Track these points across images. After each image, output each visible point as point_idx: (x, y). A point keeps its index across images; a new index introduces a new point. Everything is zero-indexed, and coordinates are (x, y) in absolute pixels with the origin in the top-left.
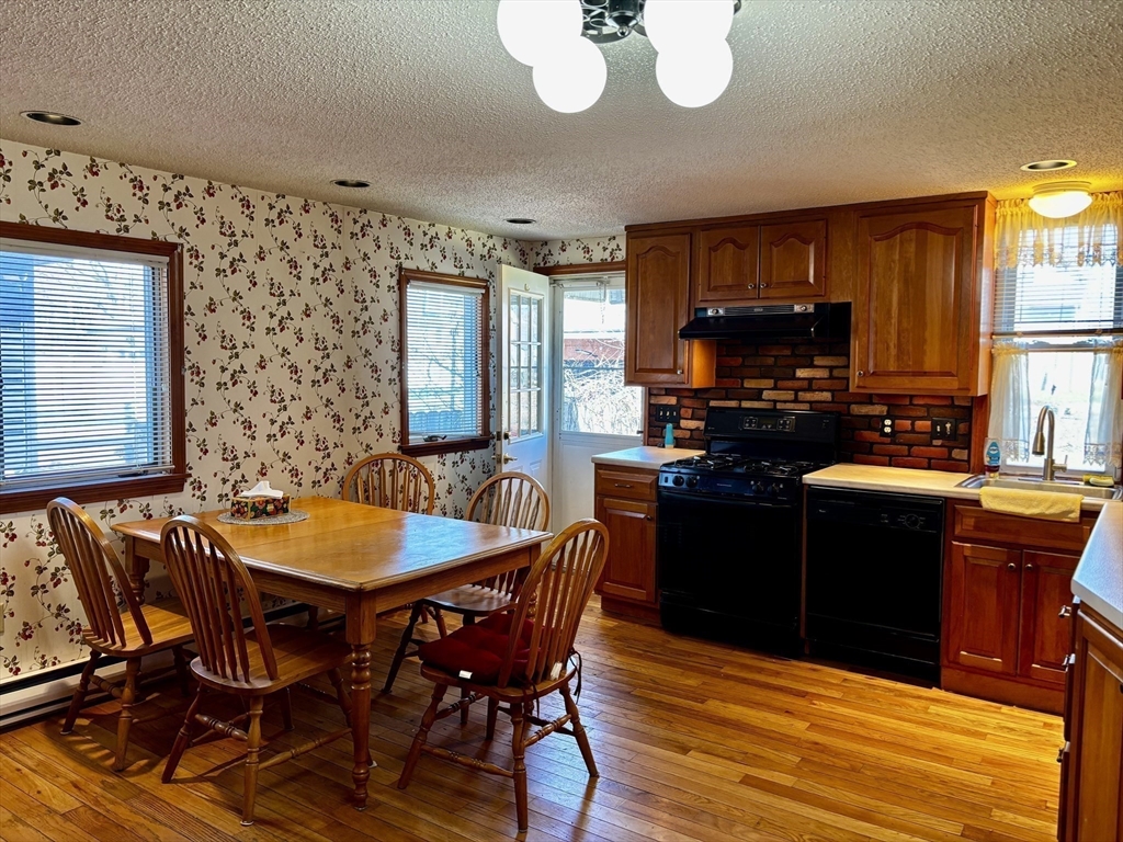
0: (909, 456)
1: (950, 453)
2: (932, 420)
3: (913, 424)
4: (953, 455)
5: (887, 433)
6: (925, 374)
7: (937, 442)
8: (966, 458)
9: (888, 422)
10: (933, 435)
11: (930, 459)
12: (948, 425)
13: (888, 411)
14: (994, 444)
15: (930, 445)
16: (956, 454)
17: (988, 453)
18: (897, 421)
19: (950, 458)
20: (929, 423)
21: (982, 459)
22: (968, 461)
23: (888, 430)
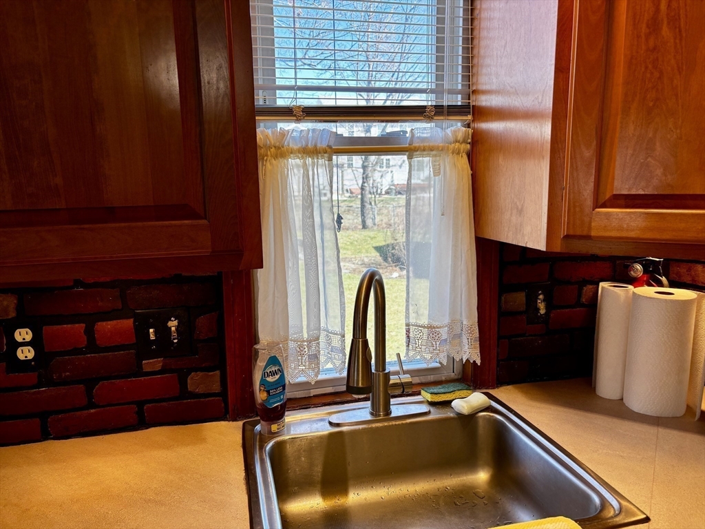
0: (91, 405)
1: (183, 383)
2: (136, 317)
3: (90, 332)
4: (190, 388)
5: (27, 362)
6: (111, 214)
7: (152, 364)
8: (216, 388)
9: (23, 335)
10: (144, 348)
11: (140, 404)
12: (173, 324)
13: (19, 308)
14: (274, 361)
15: (139, 372)
16: (195, 382)
17: (263, 383)
18: (47, 329)
19: (184, 393)
20: (129, 323)
21: (252, 394)
22: (223, 394)
23: (25, 354)
